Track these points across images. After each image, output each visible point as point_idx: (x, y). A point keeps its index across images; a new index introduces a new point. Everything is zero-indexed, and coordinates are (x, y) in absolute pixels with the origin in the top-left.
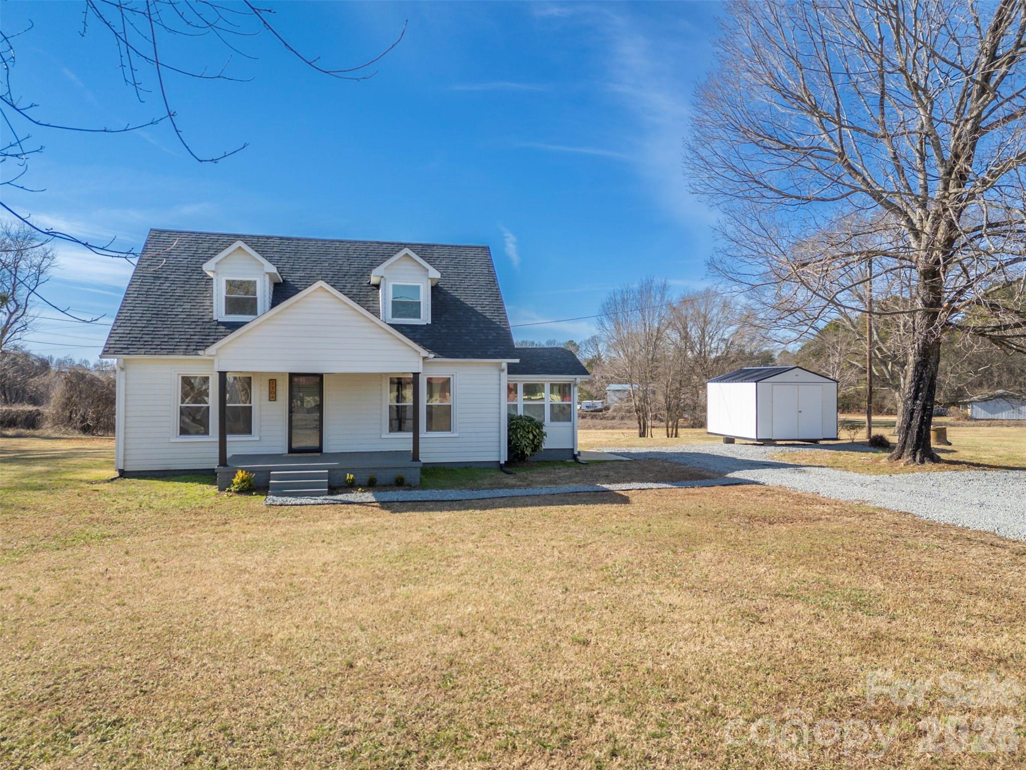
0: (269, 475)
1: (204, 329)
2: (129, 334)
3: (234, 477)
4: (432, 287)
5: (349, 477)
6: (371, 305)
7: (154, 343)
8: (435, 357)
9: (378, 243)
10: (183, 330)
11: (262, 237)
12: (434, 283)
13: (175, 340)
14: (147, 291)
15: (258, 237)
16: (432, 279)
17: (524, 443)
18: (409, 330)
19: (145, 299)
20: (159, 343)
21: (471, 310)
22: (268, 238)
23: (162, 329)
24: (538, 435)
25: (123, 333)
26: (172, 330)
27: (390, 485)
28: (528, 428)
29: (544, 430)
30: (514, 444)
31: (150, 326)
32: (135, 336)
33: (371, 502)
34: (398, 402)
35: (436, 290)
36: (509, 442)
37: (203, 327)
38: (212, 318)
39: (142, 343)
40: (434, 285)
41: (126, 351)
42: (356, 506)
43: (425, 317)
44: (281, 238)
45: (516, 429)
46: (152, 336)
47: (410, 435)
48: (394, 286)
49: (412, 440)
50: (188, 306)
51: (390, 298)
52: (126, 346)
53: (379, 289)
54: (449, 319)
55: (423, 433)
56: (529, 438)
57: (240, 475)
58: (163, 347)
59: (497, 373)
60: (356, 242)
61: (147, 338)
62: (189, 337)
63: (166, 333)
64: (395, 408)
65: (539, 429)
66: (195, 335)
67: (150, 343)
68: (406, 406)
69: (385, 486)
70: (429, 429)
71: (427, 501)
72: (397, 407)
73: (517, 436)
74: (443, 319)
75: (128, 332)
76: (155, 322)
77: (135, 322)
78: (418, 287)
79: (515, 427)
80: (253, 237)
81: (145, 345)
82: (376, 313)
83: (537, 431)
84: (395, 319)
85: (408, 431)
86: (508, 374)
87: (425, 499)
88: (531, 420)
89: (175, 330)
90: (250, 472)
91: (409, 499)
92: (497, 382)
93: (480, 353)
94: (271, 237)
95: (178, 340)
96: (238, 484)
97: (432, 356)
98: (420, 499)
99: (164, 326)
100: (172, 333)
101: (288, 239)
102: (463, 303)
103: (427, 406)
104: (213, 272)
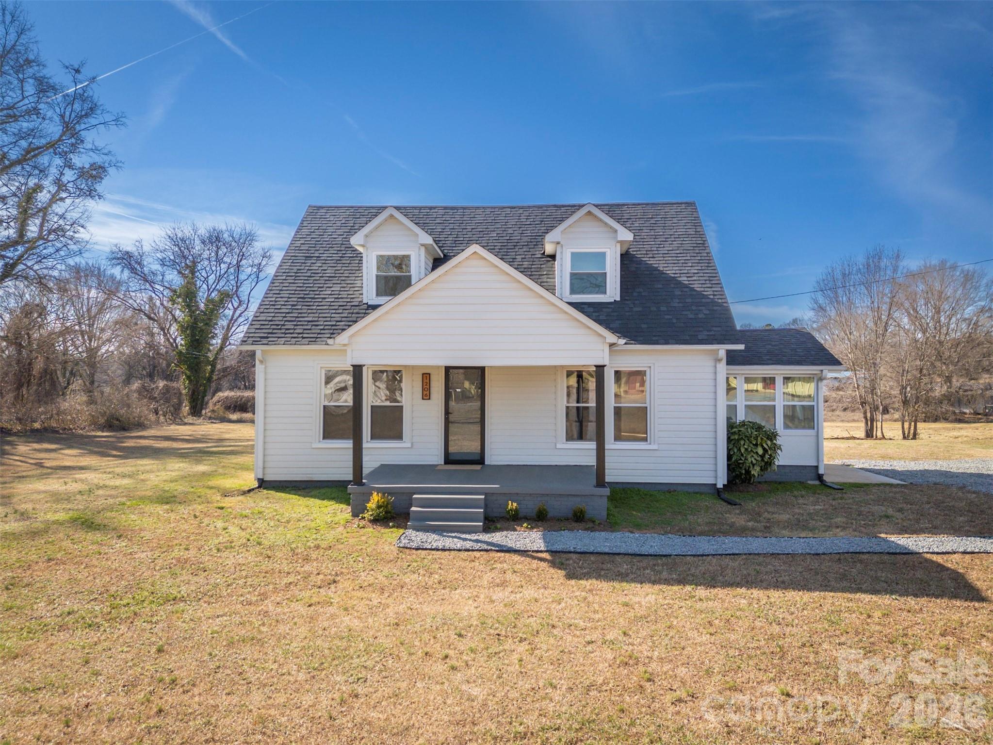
0: (411, 499)
1: (353, 313)
2: (271, 321)
3: (368, 501)
4: (621, 255)
5: (512, 505)
6: (545, 280)
7: (296, 331)
8: (626, 344)
9: (555, 206)
10: (329, 315)
11: (425, 208)
12: (625, 249)
13: (318, 328)
14: (296, 273)
15: (420, 208)
16: (622, 243)
17: (750, 460)
18: (591, 310)
19: (293, 281)
20: (301, 331)
21: (673, 282)
22: (431, 208)
23: (306, 315)
24: (770, 448)
25: (266, 320)
26: (317, 315)
27: (567, 519)
28: (756, 438)
29: (779, 441)
30: (736, 461)
31: (294, 311)
32: (278, 323)
33: (537, 551)
34: (578, 402)
35: (626, 257)
36: (729, 457)
37: (351, 311)
38: (362, 301)
39: (283, 331)
40: (623, 252)
41: (265, 341)
42: (516, 558)
43: (613, 292)
44: (445, 208)
45: (739, 440)
46: (295, 323)
47: (593, 445)
48: (572, 254)
49: (595, 452)
50: (337, 288)
51: (568, 269)
52: (266, 335)
53: (555, 260)
54: (643, 294)
55: (610, 444)
56: (757, 453)
57: (376, 498)
58: (305, 335)
59: (712, 363)
60: (529, 207)
61: (289, 325)
62: (334, 323)
63: (310, 319)
64: (575, 411)
65: (771, 440)
66: (341, 321)
67: (291, 331)
68: (588, 408)
69: (559, 520)
70: (618, 438)
71: (619, 554)
72: (578, 408)
73: (739, 450)
74: (635, 294)
75: (270, 318)
76: (300, 307)
77: (279, 307)
78: (603, 255)
79: (736, 437)
80: (415, 208)
81: (286, 334)
82: (551, 289)
83: (769, 443)
84: (574, 296)
85: (590, 440)
86: (727, 364)
87: (615, 550)
88: (759, 428)
89: (321, 315)
90: (389, 494)
91: (591, 549)
92: (712, 376)
93: (688, 338)
94: (434, 208)
95: (322, 327)
96: (373, 510)
97: (622, 341)
98: (607, 550)
99: (309, 311)
100: (316, 319)
101: (452, 208)
102: (662, 273)
103: (615, 407)
104: (363, 246)
